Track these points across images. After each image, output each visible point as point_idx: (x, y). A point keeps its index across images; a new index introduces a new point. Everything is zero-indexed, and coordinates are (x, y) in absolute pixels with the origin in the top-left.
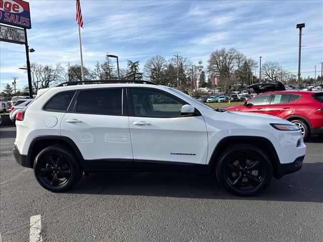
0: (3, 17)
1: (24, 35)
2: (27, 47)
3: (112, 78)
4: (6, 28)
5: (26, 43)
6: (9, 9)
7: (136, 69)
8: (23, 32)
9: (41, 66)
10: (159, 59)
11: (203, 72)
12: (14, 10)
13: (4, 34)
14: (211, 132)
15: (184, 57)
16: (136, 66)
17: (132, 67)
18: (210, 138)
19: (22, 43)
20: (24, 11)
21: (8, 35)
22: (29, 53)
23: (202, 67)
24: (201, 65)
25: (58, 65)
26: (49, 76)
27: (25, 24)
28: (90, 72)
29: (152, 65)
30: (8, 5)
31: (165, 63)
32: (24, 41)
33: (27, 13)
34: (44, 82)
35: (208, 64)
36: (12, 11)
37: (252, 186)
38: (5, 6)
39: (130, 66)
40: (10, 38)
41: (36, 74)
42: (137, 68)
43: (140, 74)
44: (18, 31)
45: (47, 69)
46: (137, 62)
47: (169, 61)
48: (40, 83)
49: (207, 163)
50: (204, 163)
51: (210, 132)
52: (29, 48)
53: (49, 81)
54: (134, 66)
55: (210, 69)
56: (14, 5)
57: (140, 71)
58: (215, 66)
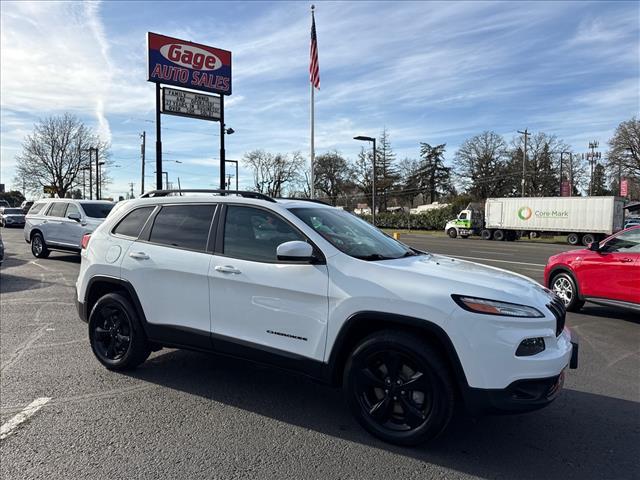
0: (191, 78)
1: (219, 106)
2: (223, 125)
3: (389, 177)
4: (193, 96)
5: (221, 119)
6: (201, 65)
7: (438, 160)
8: (219, 101)
9: (270, 155)
10: (489, 138)
11: (599, 167)
12: (207, 66)
13: (188, 106)
14: (335, 299)
15: (548, 134)
16: (438, 154)
17: (429, 157)
18: (332, 309)
19: (215, 119)
20: (223, 66)
21: (195, 107)
22: (226, 135)
23: (598, 155)
24: (596, 150)
25: (296, 154)
26: (281, 173)
27: (222, 88)
28: (350, 167)
29: (473, 151)
30: (199, 58)
31: (502, 148)
32: (219, 116)
33: (226, 71)
34: (272, 184)
35: (610, 149)
36: (204, 68)
37: (408, 425)
38: (195, 62)
39: (426, 154)
40: (198, 112)
41: (262, 169)
42: (440, 158)
43: (445, 169)
44: (211, 100)
45: (278, 160)
46: (442, 146)
47: (512, 142)
48: (266, 185)
49: (326, 360)
50: (320, 359)
51: (332, 298)
52: (226, 128)
53: (280, 182)
54: (434, 154)
55: (614, 160)
56: (209, 57)
57: (446, 164)
58: (626, 152)
